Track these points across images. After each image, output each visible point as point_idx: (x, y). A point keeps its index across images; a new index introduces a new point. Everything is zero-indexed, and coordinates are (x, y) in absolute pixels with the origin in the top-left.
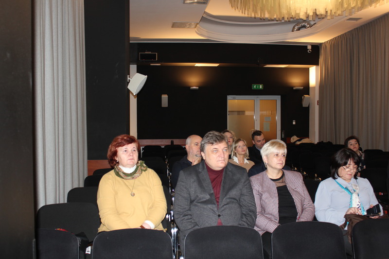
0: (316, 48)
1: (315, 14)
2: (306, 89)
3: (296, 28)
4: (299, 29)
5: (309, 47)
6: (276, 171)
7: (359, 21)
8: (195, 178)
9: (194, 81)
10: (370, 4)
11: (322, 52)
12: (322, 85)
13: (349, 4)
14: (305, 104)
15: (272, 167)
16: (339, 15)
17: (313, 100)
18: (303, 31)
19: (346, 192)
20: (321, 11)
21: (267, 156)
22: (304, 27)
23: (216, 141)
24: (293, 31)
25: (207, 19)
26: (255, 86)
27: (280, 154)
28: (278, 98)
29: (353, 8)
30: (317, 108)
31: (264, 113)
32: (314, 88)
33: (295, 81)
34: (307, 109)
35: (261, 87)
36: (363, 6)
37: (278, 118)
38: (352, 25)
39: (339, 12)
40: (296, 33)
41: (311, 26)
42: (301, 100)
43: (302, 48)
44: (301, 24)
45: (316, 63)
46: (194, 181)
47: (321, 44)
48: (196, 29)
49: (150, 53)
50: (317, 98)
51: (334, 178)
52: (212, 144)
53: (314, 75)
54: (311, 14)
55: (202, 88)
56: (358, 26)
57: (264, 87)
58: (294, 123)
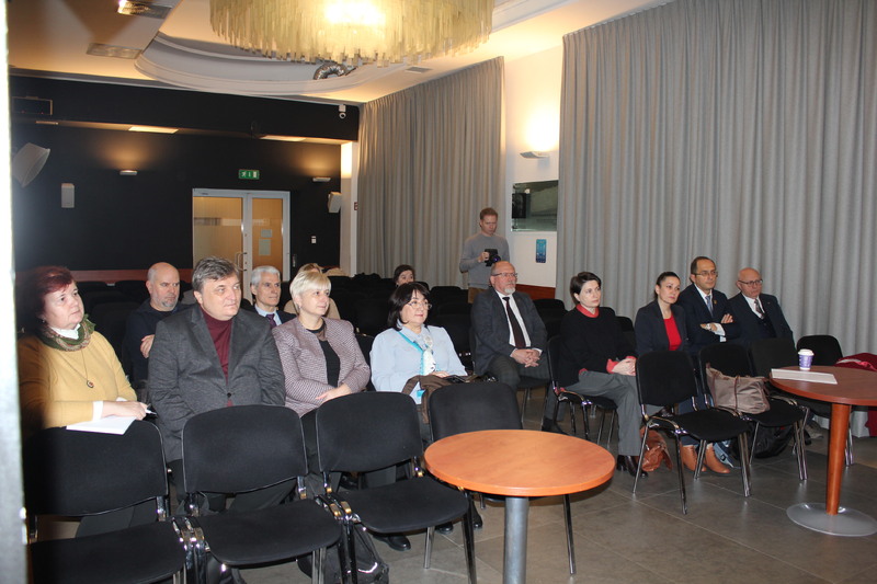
0: (354, 110)
1: (358, 56)
2: (335, 182)
3: (321, 73)
4: (325, 76)
5: (342, 109)
6: (315, 319)
7: (427, 74)
8: (186, 333)
9: (127, 159)
10: (447, 48)
11: (364, 117)
12: (364, 176)
13: (413, 48)
14: (333, 209)
15: (309, 312)
16: (396, 62)
17: (346, 201)
18: (333, 79)
19: (416, 349)
20: (368, 52)
22: (335, 72)
23: (221, 274)
24: (315, 78)
25: (160, 44)
26: (244, 174)
27: (322, 292)
28: (285, 196)
29: (419, 53)
30: (354, 215)
31: (261, 222)
32: (349, 180)
33: (317, 166)
34: (338, 216)
35: (255, 174)
36: (434, 51)
37: (285, 230)
38: (414, 79)
39: (397, 57)
40: (320, 83)
41: (347, 73)
42: (326, 201)
43: (331, 109)
44: (327, 68)
45: (353, 137)
46: (185, 339)
47: (363, 104)
48: (136, 61)
49: (37, 98)
50: (354, 198)
51: (398, 330)
52: (216, 278)
53: (350, 157)
54: (351, 56)
55: (144, 173)
56: (425, 81)
57: (261, 175)
58: (314, 241)
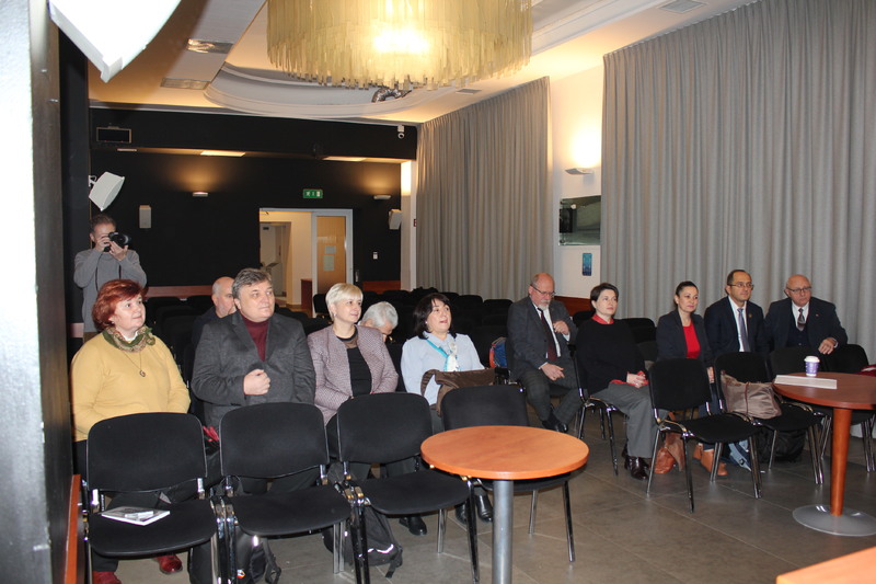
0: (412, 130)
1: (408, 80)
2: (396, 199)
3: (379, 95)
4: (383, 99)
5: (401, 129)
6: (347, 326)
7: (477, 95)
8: (227, 333)
9: (199, 182)
10: (491, 72)
11: (422, 137)
12: (422, 195)
13: (459, 72)
14: (393, 226)
15: (342, 320)
16: (445, 85)
17: (405, 217)
18: (390, 100)
19: (440, 353)
20: (417, 77)
21: (336, 303)
22: (392, 95)
23: (255, 280)
24: (373, 101)
25: (227, 73)
26: (308, 193)
28: (348, 214)
29: (465, 77)
30: (413, 230)
31: (325, 238)
32: (408, 197)
33: (377, 185)
34: (398, 233)
35: (319, 194)
36: (480, 74)
37: (348, 245)
38: (466, 101)
39: (444, 81)
40: (379, 105)
41: (403, 96)
42: (386, 219)
43: (388, 130)
44: (385, 93)
45: (412, 156)
47: (420, 124)
48: (205, 92)
49: (117, 128)
50: (413, 215)
52: (250, 284)
53: (409, 175)
54: (401, 81)
55: (215, 194)
56: (477, 101)
57: (324, 194)
58: (375, 257)
